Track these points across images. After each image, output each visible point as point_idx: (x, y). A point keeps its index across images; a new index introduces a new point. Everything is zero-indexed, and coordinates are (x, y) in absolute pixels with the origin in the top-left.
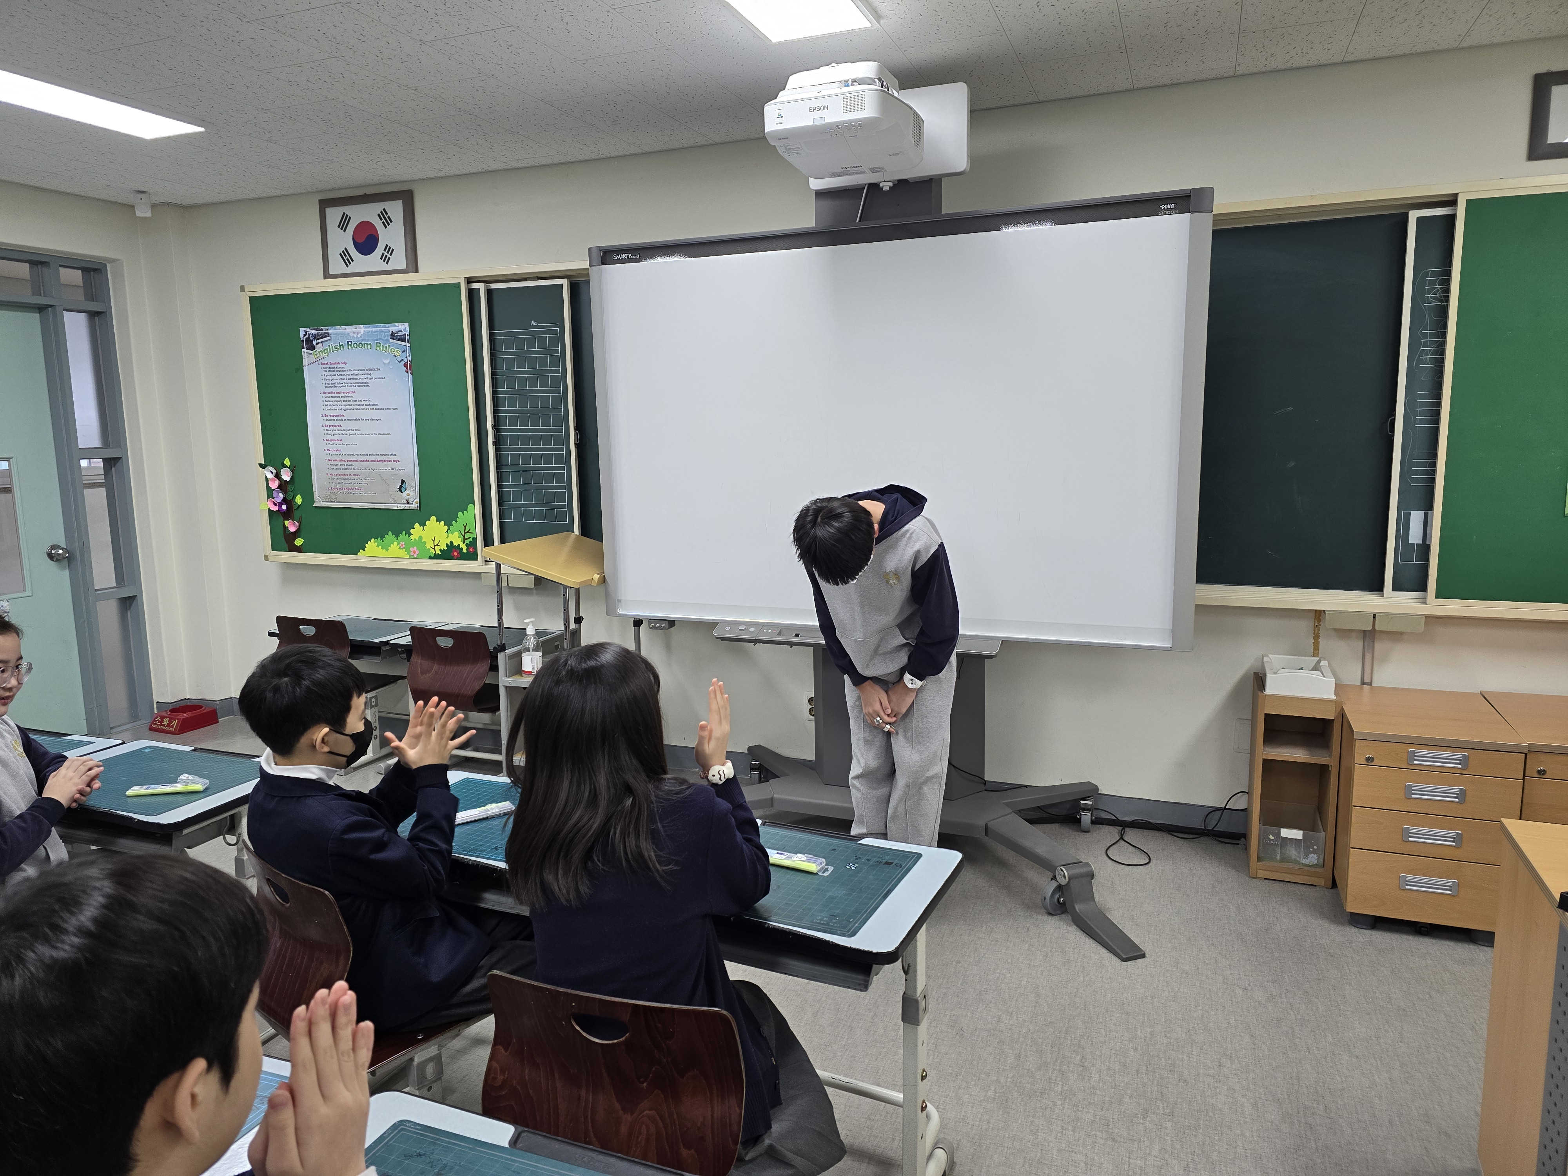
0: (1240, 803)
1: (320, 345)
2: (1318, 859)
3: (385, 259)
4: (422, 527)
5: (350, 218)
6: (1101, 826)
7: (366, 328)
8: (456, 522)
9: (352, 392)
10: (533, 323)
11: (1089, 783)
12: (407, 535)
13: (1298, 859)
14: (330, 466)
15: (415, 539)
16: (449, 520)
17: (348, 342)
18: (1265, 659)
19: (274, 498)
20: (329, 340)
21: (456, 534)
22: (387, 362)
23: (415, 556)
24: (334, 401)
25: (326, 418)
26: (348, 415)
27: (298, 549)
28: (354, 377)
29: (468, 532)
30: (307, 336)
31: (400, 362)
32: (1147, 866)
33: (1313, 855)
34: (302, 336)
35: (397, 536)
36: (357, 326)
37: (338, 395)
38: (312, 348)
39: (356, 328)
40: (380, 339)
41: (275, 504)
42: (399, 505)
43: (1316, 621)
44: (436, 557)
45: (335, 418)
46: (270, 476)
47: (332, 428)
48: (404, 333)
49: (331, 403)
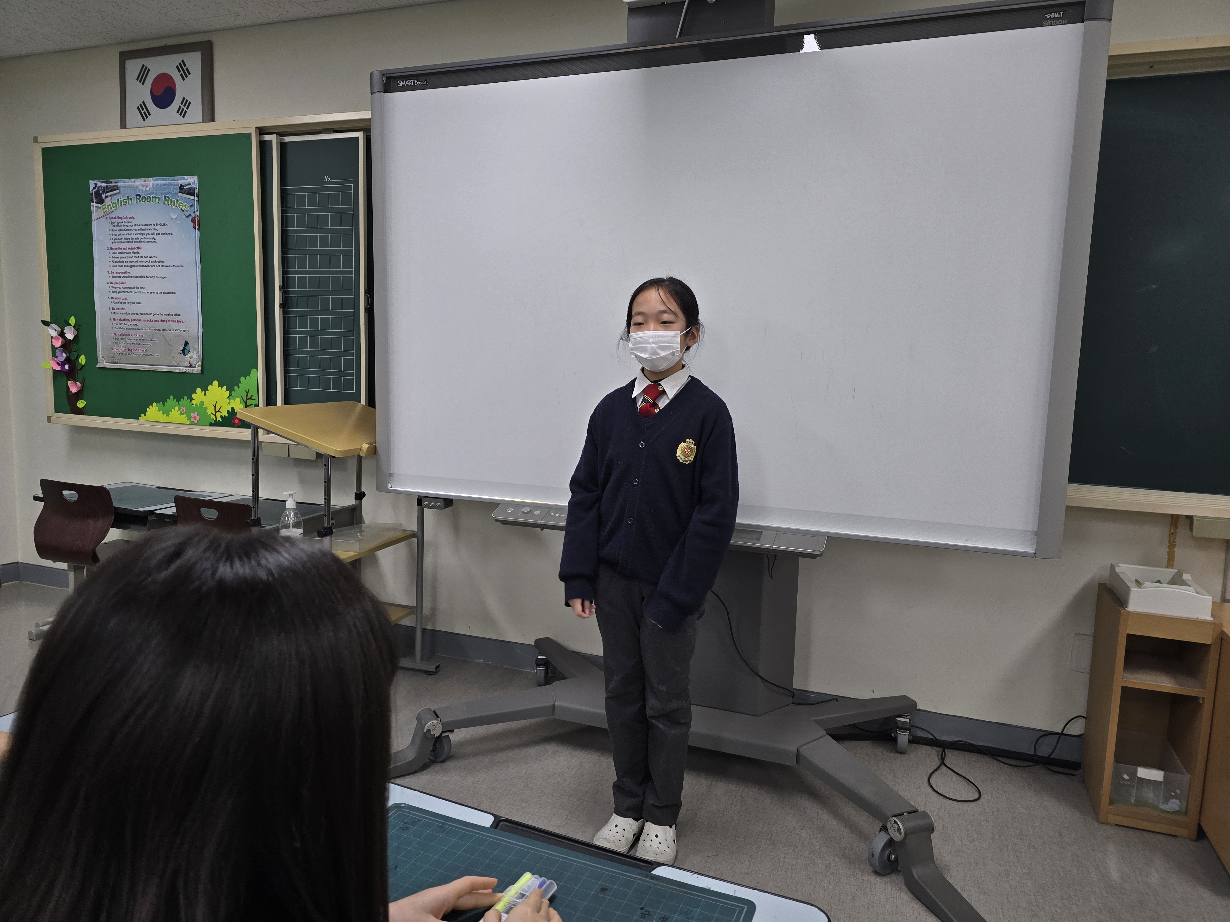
1: (109, 198)
2: (1180, 806)
3: (182, 112)
4: (203, 392)
5: (149, 70)
6: (917, 746)
7: (155, 180)
8: (239, 387)
9: (139, 248)
10: (327, 179)
11: (905, 697)
12: (189, 400)
13: (1156, 803)
14: (114, 326)
15: (196, 404)
16: (231, 384)
17: (137, 195)
19: (57, 357)
20: (118, 193)
21: (238, 400)
22: (174, 217)
23: (196, 422)
24: (121, 258)
25: (112, 274)
26: (134, 271)
27: (80, 412)
28: (142, 232)
29: (250, 398)
30: (96, 189)
31: (187, 217)
32: (978, 802)
33: (1174, 800)
34: (91, 189)
35: (178, 400)
36: (146, 179)
37: (125, 251)
38: (101, 201)
39: (145, 181)
40: (169, 192)
41: (58, 364)
42: (181, 368)
43: (1172, 528)
44: (216, 424)
45: (121, 275)
46: (54, 334)
47: (117, 286)
48: (192, 186)
49: (118, 260)
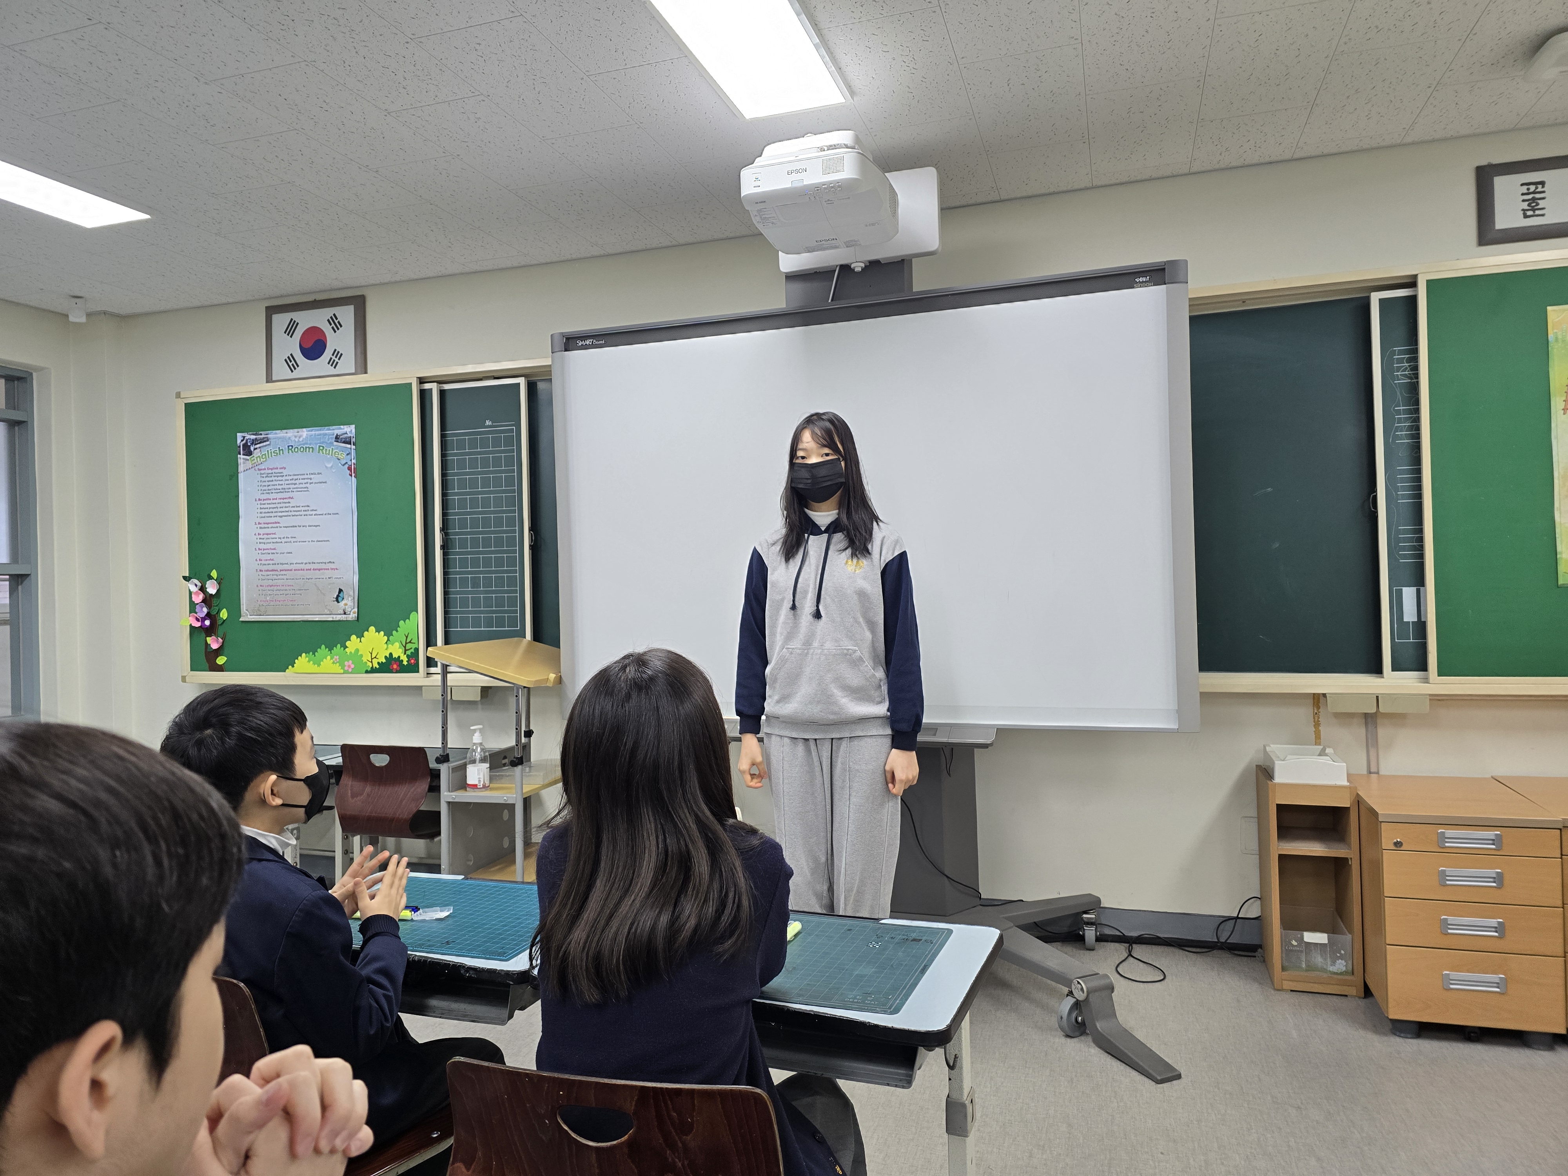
0: (1252, 911)
1: (258, 450)
2: (1346, 966)
3: (333, 363)
4: (359, 639)
5: (298, 324)
6: (1105, 943)
7: (309, 431)
8: (397, 631)
9: (290, 498)
10: (488, 423)
11: (1090, 895)
12: (343, 648)
13: (1325, 967)
14: (261, 577)
15: (351, 653)
16: (388, 629)
17: (288, 446)
18: (1268, 749)
19: (196, 613)
20: (268, 445)
21: (397, 644)
22: (329, 465)
23: (350, 670)
24: (270, 508)
25: (260, 525)
26: (284, 522)
27: (220, 669)
28: (293, 482)
29: (410, 642)
30: (244, 441)
31: (344, 465)
32: (1162, 982)
33: (1340, 960)
34: (239, 441)
35: (331, 650)
36: (299, 430)
37: (274, 501)
38: (249, 453)
39: (298, 432)
40: (323, 443)
41: (197, 620)
42: (334, 616)
43: (1315, 708)
44: (373, 671)
45: (270, 526)
46: (194, 589)
47: (265, 536)
48: (349, 435)
49: (267, 510)
